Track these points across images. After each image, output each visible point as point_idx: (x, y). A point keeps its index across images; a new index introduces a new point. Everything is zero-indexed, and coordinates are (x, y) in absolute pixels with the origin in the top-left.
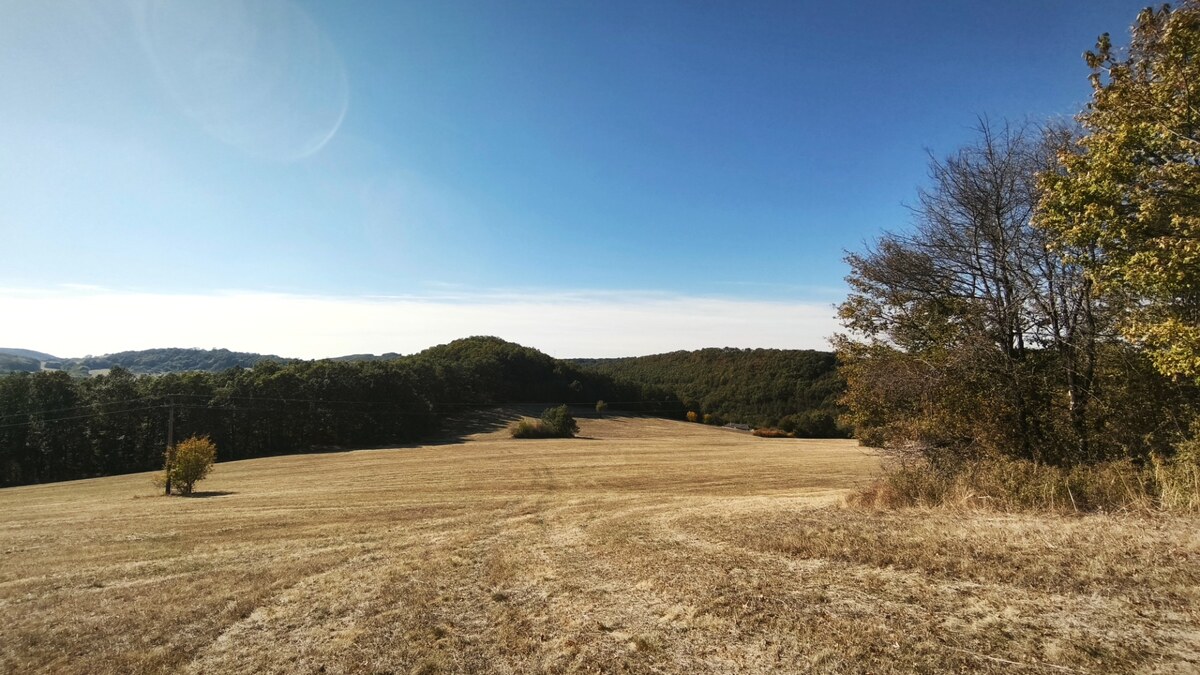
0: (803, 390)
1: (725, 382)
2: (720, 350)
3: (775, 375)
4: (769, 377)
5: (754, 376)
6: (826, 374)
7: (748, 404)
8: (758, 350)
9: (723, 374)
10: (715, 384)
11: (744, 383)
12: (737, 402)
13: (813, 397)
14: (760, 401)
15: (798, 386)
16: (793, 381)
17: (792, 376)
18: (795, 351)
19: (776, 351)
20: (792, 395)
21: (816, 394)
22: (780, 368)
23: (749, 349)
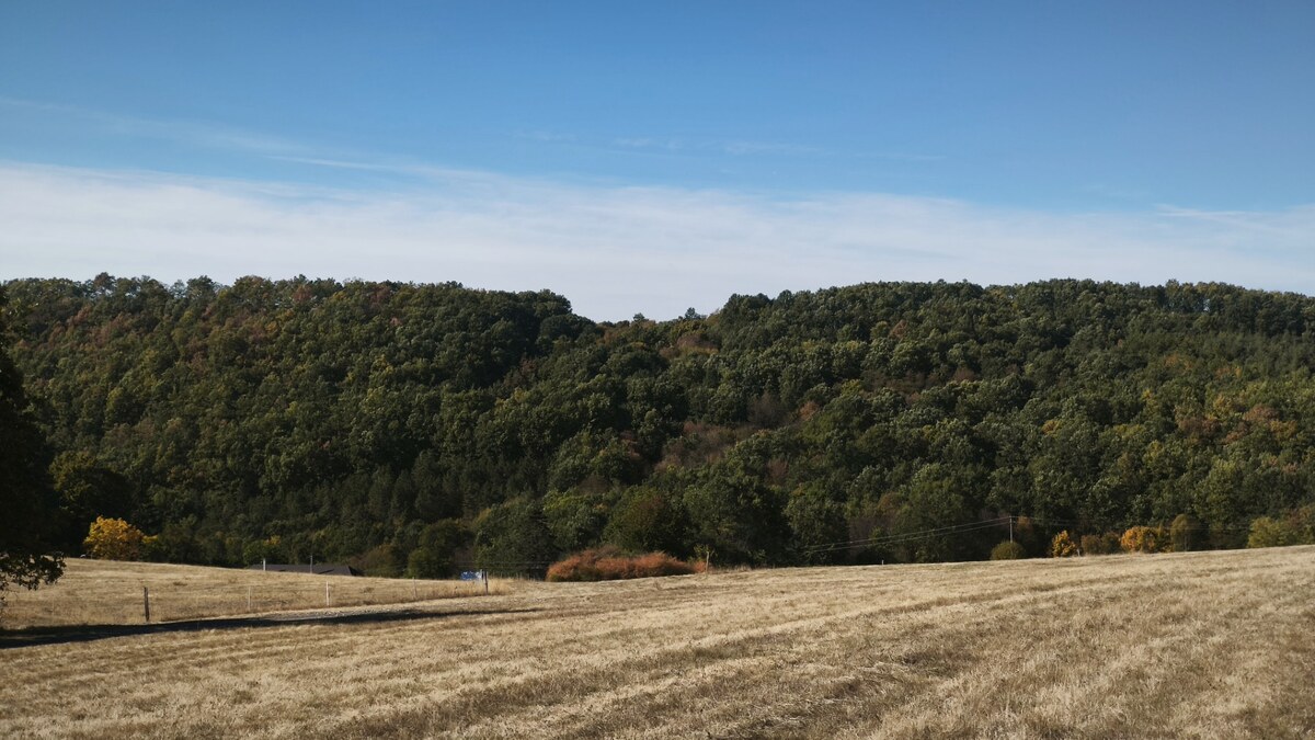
0: (468, 424)
1: (130, 411)
2: (78, 290)
3: (339, 374)
4: (321, 383)
5: (257, 379)
6: (526, 366)
7: (252, 490)
8: (244, 284)
9: (115, 378)
10: (84, 419)
11: (217, 409)
12: (201, 485)
13: (513, 450)
14: (298, 477)
15: (446, 412)
16: (420, 396)
17: (412, 376)
18: (395, 286)
19: (324, 289)
20: (427, 444)
21: (523, 436)
22: (355, 348)
23: (204, 284)
